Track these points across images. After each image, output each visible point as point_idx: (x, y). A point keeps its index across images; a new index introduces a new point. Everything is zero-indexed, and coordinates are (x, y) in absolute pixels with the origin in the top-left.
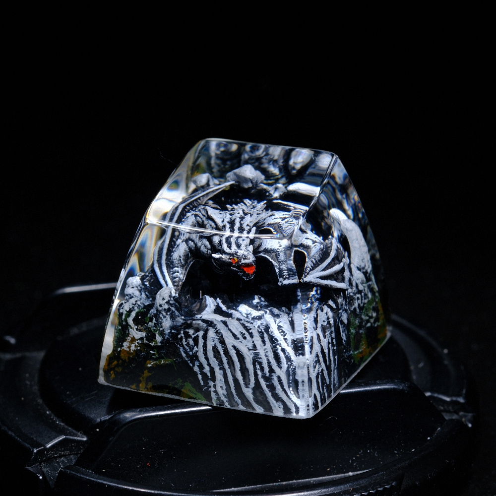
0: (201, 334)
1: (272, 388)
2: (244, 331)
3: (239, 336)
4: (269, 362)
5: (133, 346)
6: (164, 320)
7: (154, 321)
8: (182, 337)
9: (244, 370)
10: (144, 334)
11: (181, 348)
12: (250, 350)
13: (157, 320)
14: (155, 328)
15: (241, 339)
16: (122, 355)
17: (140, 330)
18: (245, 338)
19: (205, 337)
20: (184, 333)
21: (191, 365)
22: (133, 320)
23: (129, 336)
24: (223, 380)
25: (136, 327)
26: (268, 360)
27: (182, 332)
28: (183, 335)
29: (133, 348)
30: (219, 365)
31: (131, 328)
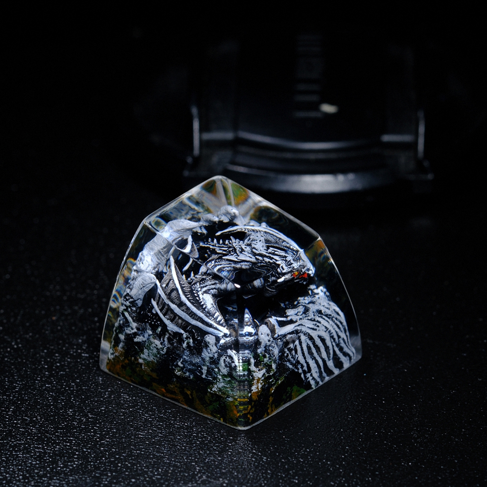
0: (297, 342)
1: (341, 349)
2: (315, 323)
3: (315, 327)
4: (337, 332)
5: (259, 384)
6: (274, 350)
7: (267, 356)
8: (288, 354)
9: (327, 348)
10: (264, 371)
11: (288, 363)
12: (326, 331)
13: (269, 354)
14: (270, 361)
15: (317, 328)
16: (253, 397)
17: (262, 369)
18: (318, 326)
19: (300, 343)
20: (288, 350)
21: (297, 370)
22: (254, 366)
23: (254, 380)
24: (316, 366)
25: (258, 369)
26: (336, 331)
27: (286, 350)
28: (288, 352)
29: (260, 386)
30: (311, 357)
31: (255, 372)
